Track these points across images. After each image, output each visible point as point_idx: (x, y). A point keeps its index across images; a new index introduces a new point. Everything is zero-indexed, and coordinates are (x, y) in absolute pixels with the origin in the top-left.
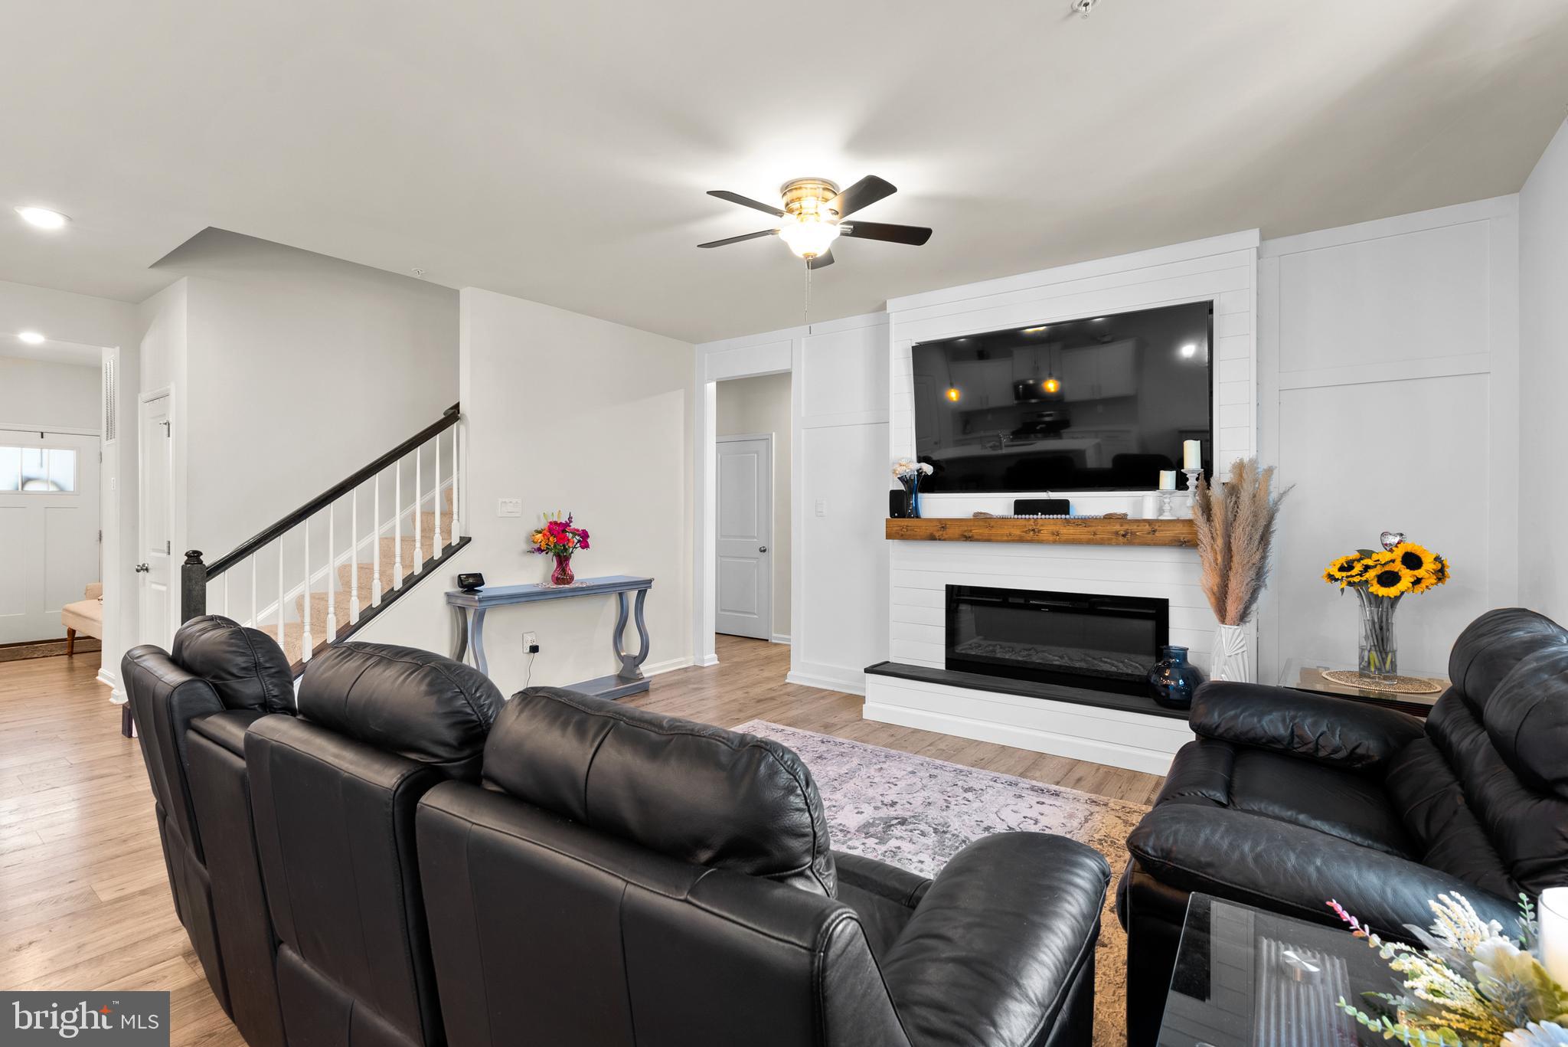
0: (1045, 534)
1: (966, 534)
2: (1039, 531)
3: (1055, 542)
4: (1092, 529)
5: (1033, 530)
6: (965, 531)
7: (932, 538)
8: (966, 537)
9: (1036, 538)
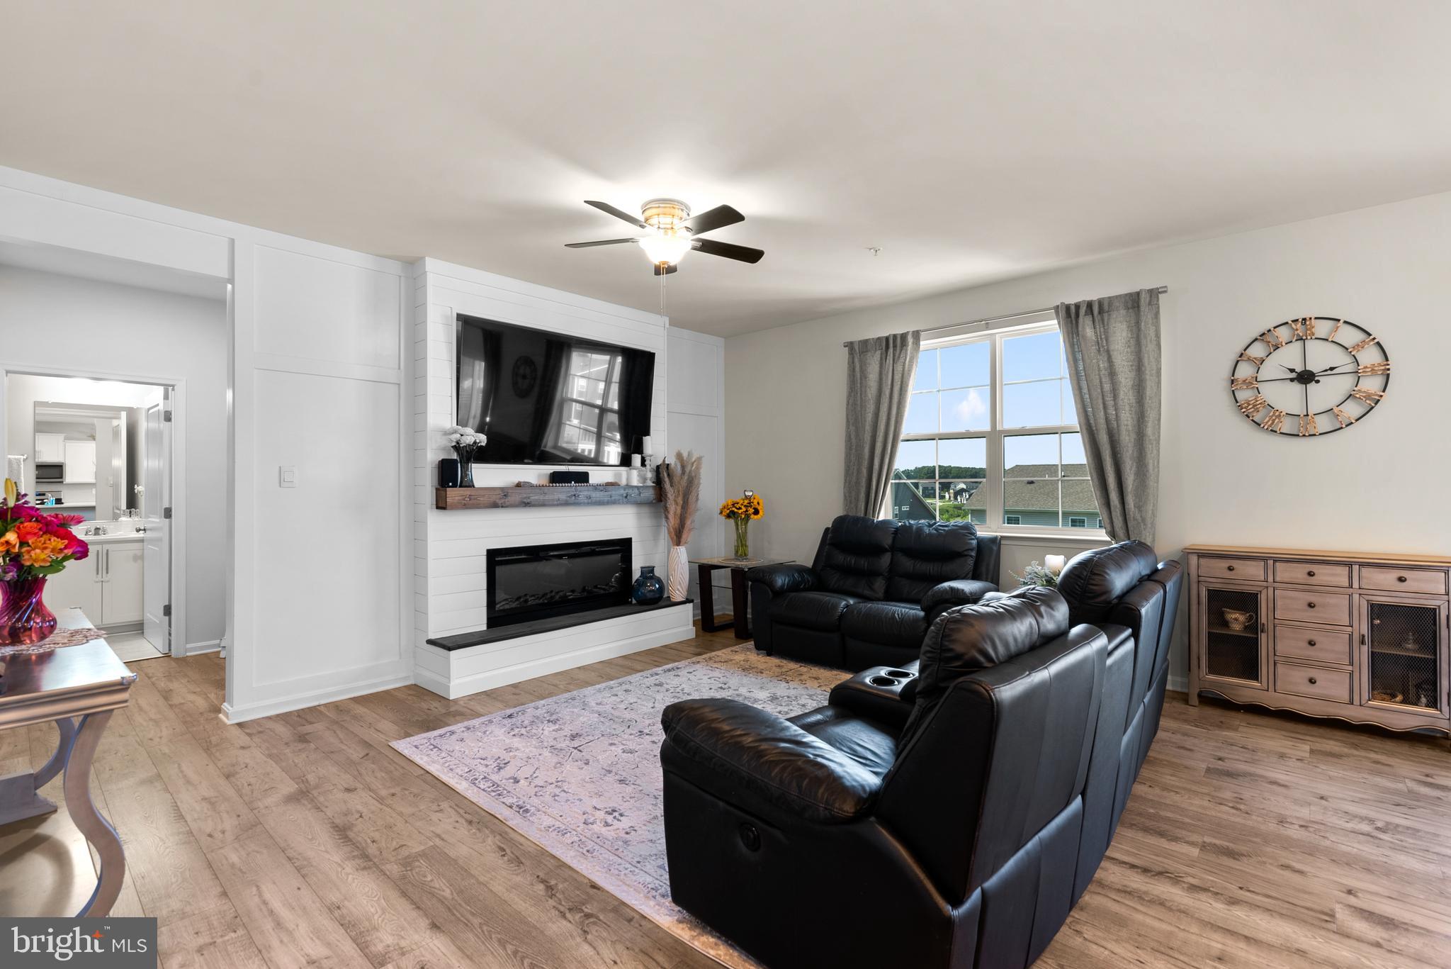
0: (582, 498)
1: (525, 500)
2: (578, 496)
3: (588, 504)
4: (610, 493)
5: (575, 495)
6: (525, 498)
7: (495, 505)
8: (524, 503)
9: (576, 501)
